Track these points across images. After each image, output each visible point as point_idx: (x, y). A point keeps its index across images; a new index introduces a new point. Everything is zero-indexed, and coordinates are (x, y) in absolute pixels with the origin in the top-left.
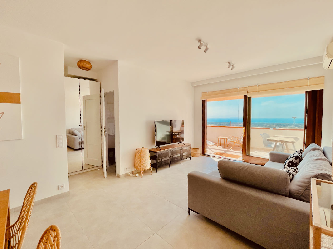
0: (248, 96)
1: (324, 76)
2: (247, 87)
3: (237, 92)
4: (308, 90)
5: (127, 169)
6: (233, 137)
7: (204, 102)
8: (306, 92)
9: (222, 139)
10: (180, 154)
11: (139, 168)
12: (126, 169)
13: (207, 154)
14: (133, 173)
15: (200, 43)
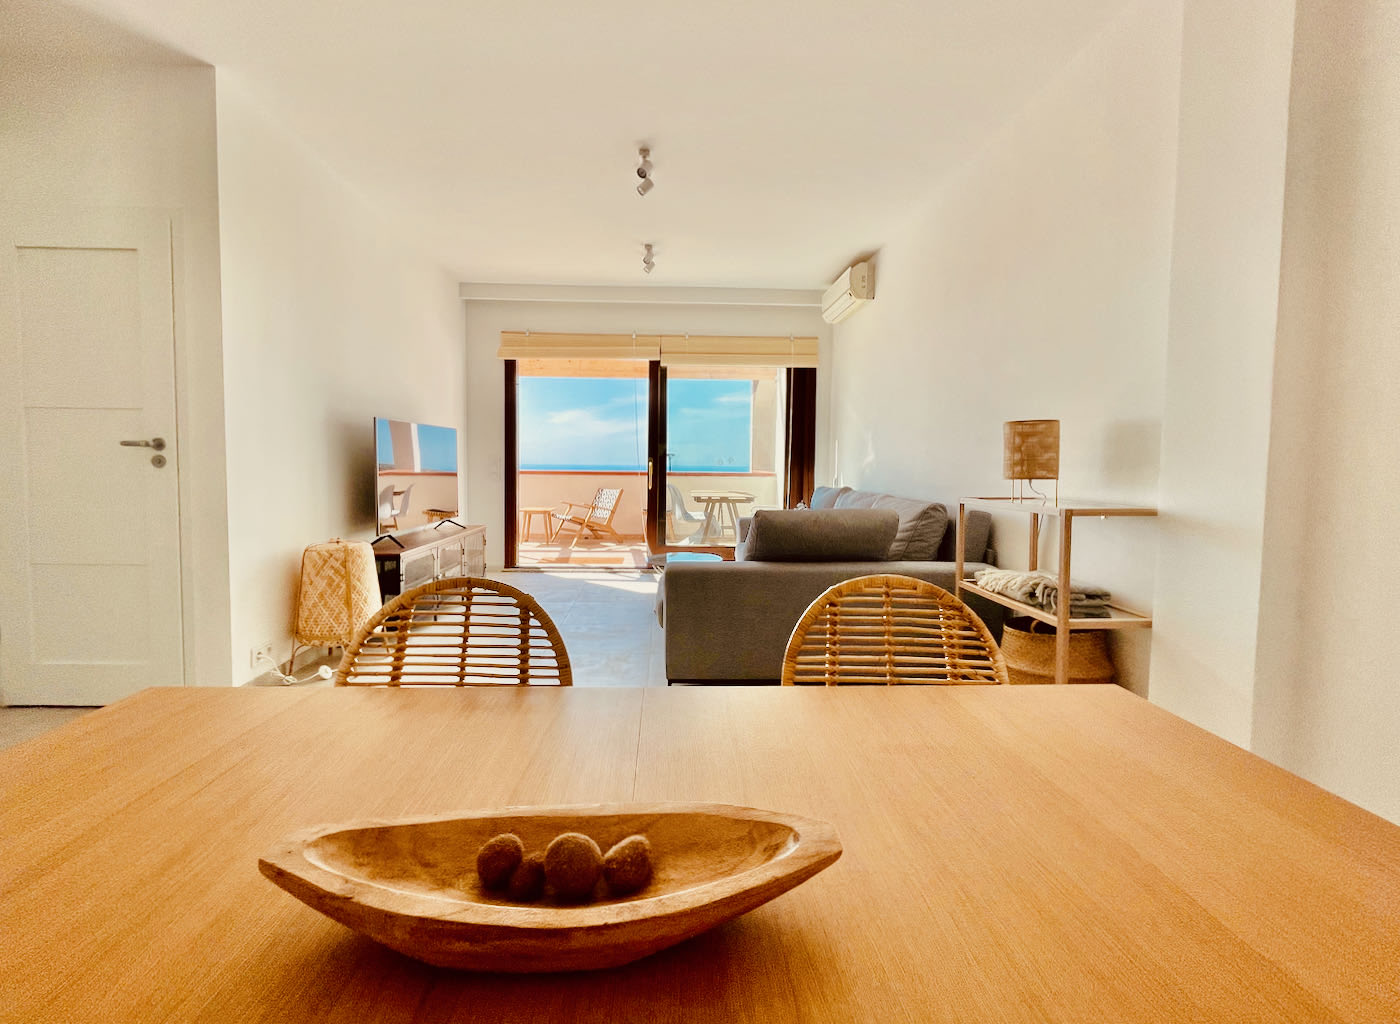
0: (662, 365)
1: (817, 338)
2: (658, 336)
3: (630, 348)
4: (793, 366)
5: (259, 653)
6: (571, 506)
7: (510, 367)
8: (789, 370)
9: (533, 516)
10: (459, 566)
11: (341, 632)
12: (255, 655)
13: (521, 565)
14: (289, 669)
15: (644, 157)
